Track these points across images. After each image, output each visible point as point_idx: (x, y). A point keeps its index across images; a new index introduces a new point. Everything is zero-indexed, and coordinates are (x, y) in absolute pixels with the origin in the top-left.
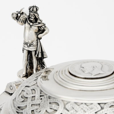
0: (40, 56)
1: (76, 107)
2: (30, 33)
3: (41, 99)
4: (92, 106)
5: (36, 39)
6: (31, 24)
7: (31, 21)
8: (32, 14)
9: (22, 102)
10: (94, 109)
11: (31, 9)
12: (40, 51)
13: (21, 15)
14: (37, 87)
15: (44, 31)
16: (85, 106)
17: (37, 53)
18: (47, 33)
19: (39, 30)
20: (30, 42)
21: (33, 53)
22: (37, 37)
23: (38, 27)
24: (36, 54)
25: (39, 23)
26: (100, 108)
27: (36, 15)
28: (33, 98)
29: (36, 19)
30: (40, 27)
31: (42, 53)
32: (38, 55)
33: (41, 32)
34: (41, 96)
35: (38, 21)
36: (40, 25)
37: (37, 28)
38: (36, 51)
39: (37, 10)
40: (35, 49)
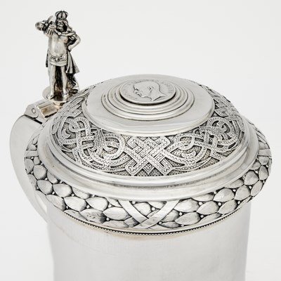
0: (71, 72)
1: (141, 143)
2: (59, 45)
3: (94, 134)
4: (160, 139)
5: (66, 51)
6: (60, 33)
7: (59, 30)
8: (60, 21)
9: (69, 138)
10: (162, 144)
11: (60, 16)
12: (71, 66)
13: (49, 25)
14: (84, 118)
15: (75, 40)
16: (151, 141)
17: (68, 68)
18: (78, 43)
19: (69, 40)
20: (59, 55)
21: (63, 69)
22: (67, 49)
23: (68, 37)
24: (66, 69)
25: (69, 32)
26: (169, 142)
27: (65, 22)
28: (83, 134)
29: (65, 28)
30: (71, 37)
31: (74, 67)
32: (68, 71)
33: (71, 42)
34: (92, 130)
35: (68, 29)
36: (70, 34)
37: (66, 38)
38: (66, 67)
39: (66, 16)
40: (65, 64)
